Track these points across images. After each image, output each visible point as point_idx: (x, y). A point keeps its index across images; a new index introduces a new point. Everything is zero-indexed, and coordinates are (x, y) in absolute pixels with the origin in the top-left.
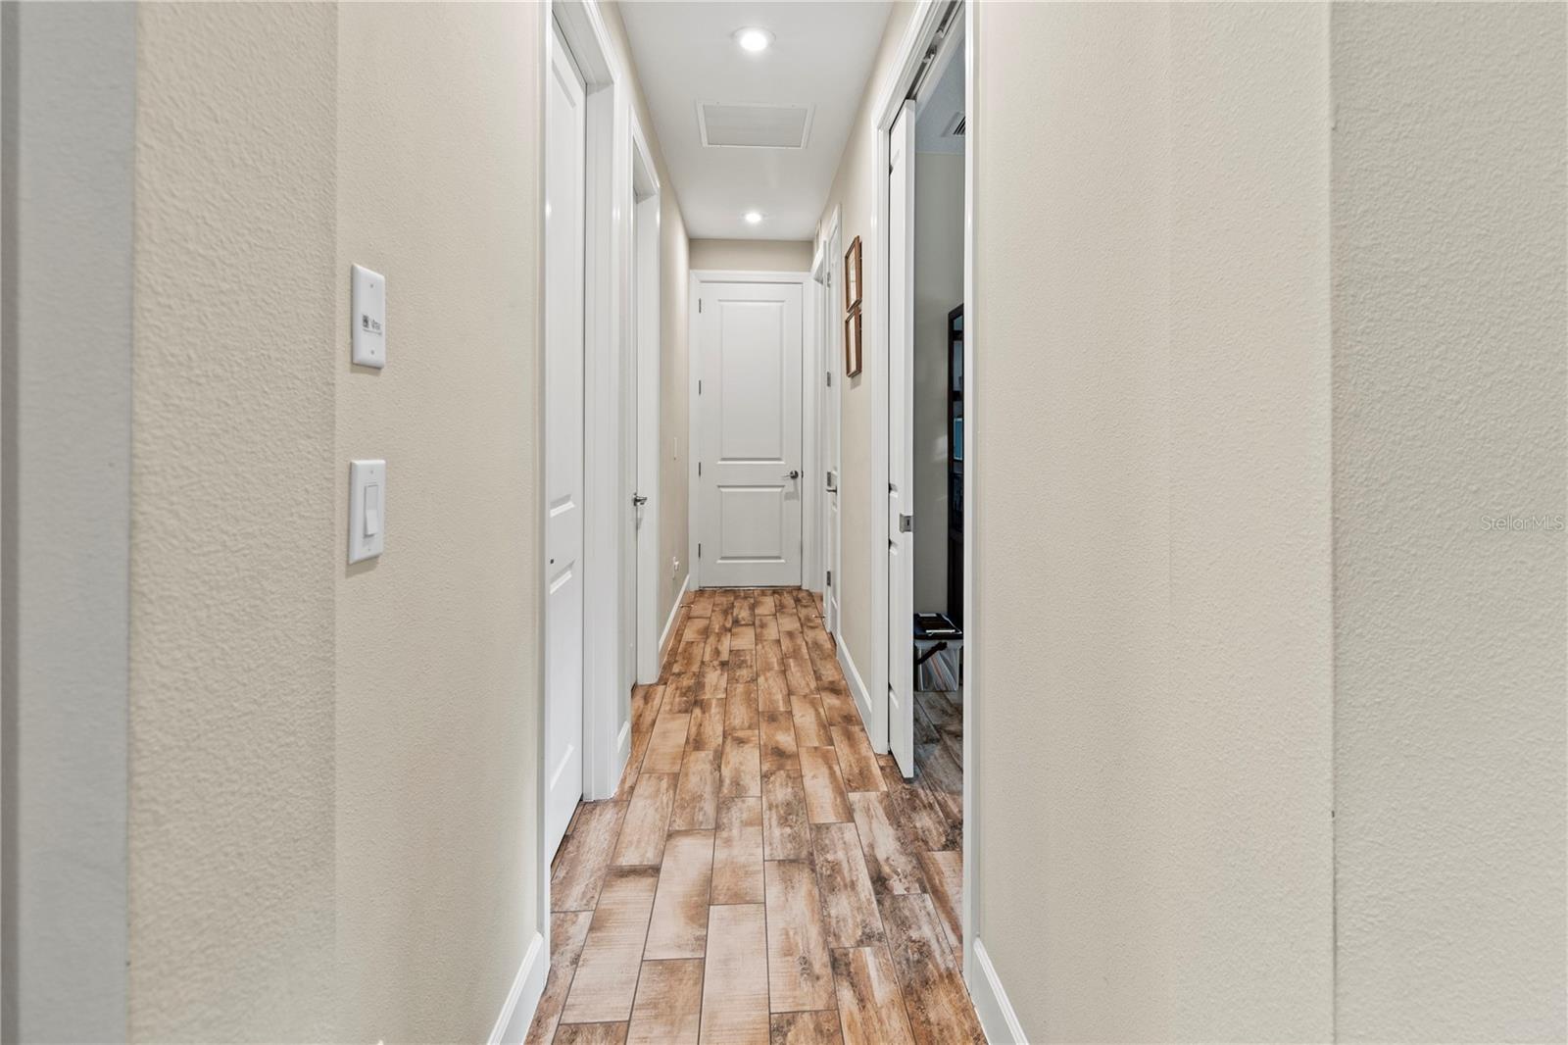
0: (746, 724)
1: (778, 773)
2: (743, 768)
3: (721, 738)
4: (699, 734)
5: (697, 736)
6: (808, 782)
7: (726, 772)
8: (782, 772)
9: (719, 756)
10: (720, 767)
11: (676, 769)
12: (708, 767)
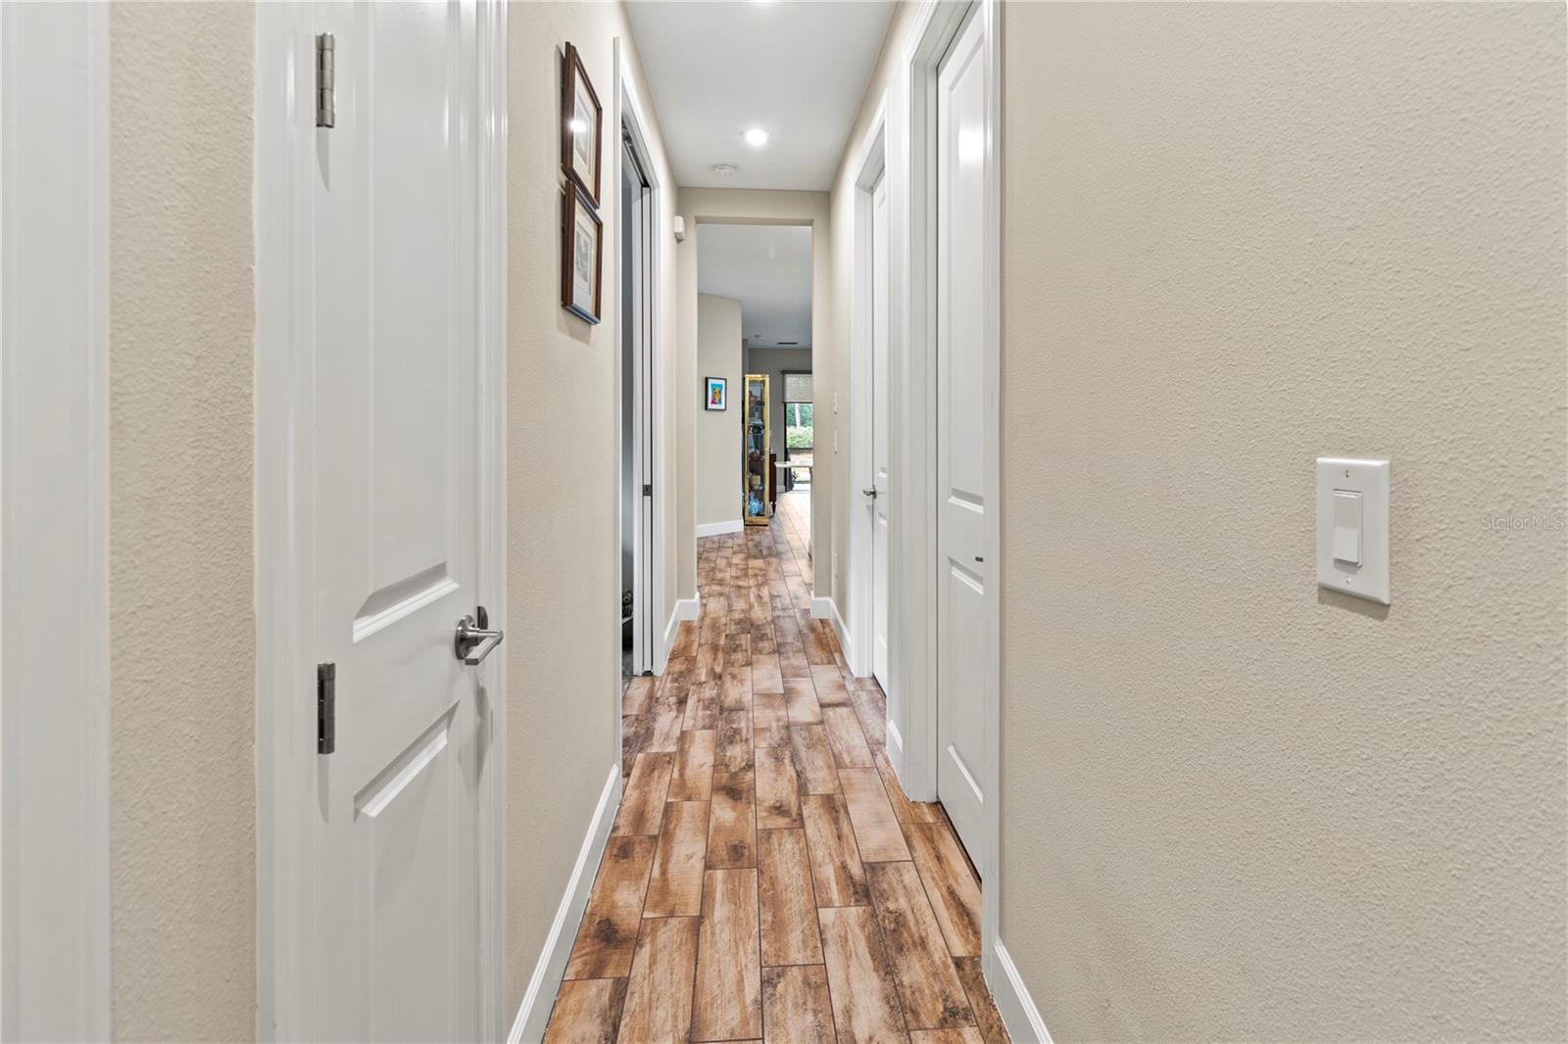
0: (774, 839)
1: (737, 769)
2: (773, 775)
3: (805, 815)
4: (836, 821)
5: (838, 818)
6: (710, 760)
7: (790, 771)
8: (733, 770)
9: (802, 790)
10: (798, 775)
11: (842, 774)
12: (810, 775)
